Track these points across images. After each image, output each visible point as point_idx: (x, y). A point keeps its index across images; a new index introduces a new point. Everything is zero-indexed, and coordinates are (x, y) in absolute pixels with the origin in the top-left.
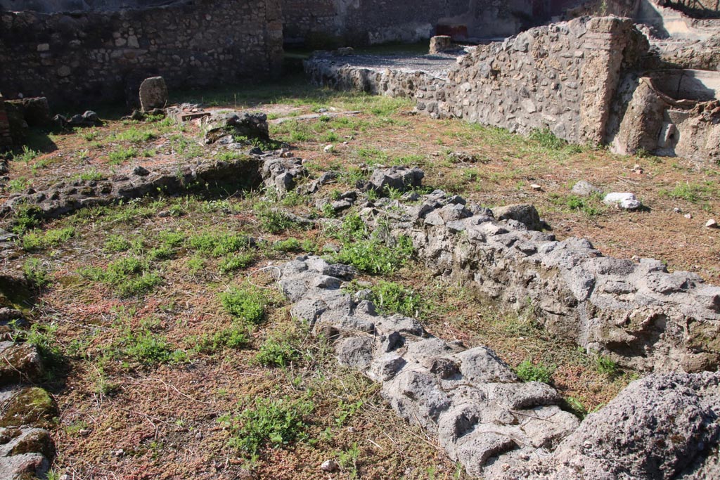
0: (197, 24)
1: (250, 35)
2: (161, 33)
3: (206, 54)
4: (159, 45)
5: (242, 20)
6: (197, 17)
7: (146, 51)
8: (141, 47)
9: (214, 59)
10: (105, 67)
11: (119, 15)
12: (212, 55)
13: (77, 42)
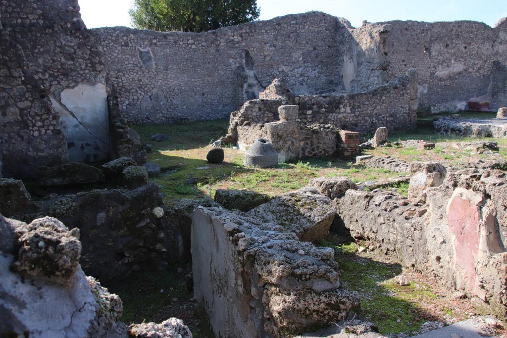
0: (378, 101)
1: (402, 107)
2: (361, 106)
3: (381, 117)
4: (360, 112)
5: (399, 99)
6: (378, 98)
7: (354, 115)
8: (351, 113)
9: (384, 120)
10: (334, 123)
11: (344, 97)
12: (383, 117)
13: (324, 110)
